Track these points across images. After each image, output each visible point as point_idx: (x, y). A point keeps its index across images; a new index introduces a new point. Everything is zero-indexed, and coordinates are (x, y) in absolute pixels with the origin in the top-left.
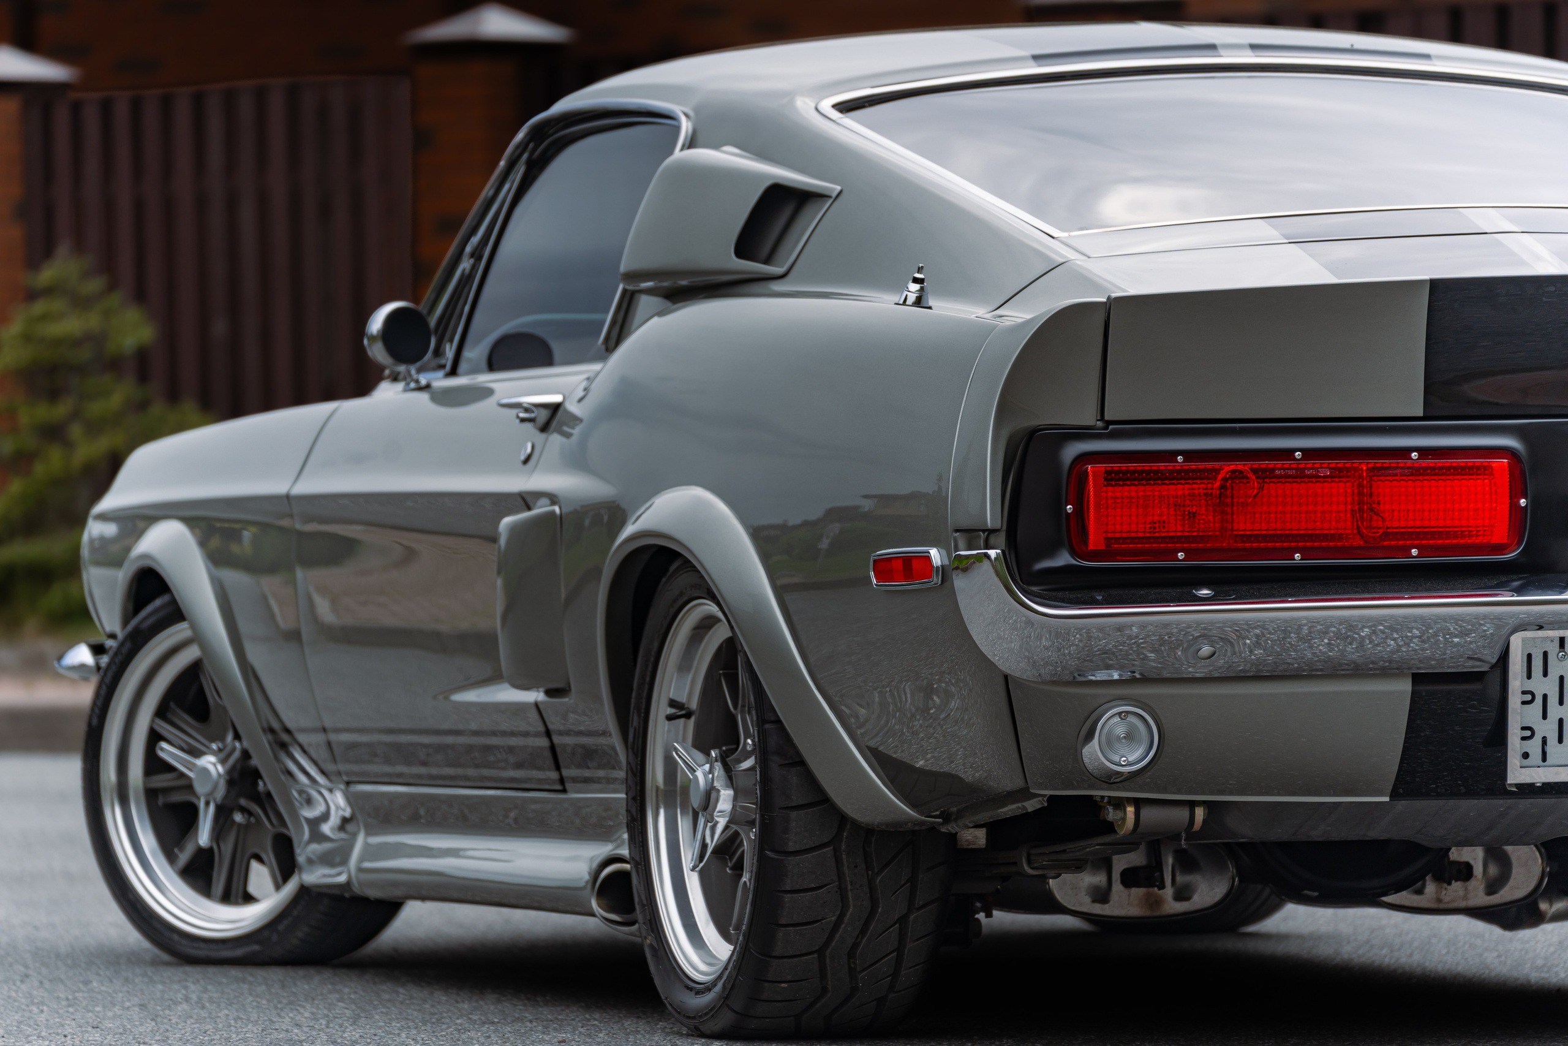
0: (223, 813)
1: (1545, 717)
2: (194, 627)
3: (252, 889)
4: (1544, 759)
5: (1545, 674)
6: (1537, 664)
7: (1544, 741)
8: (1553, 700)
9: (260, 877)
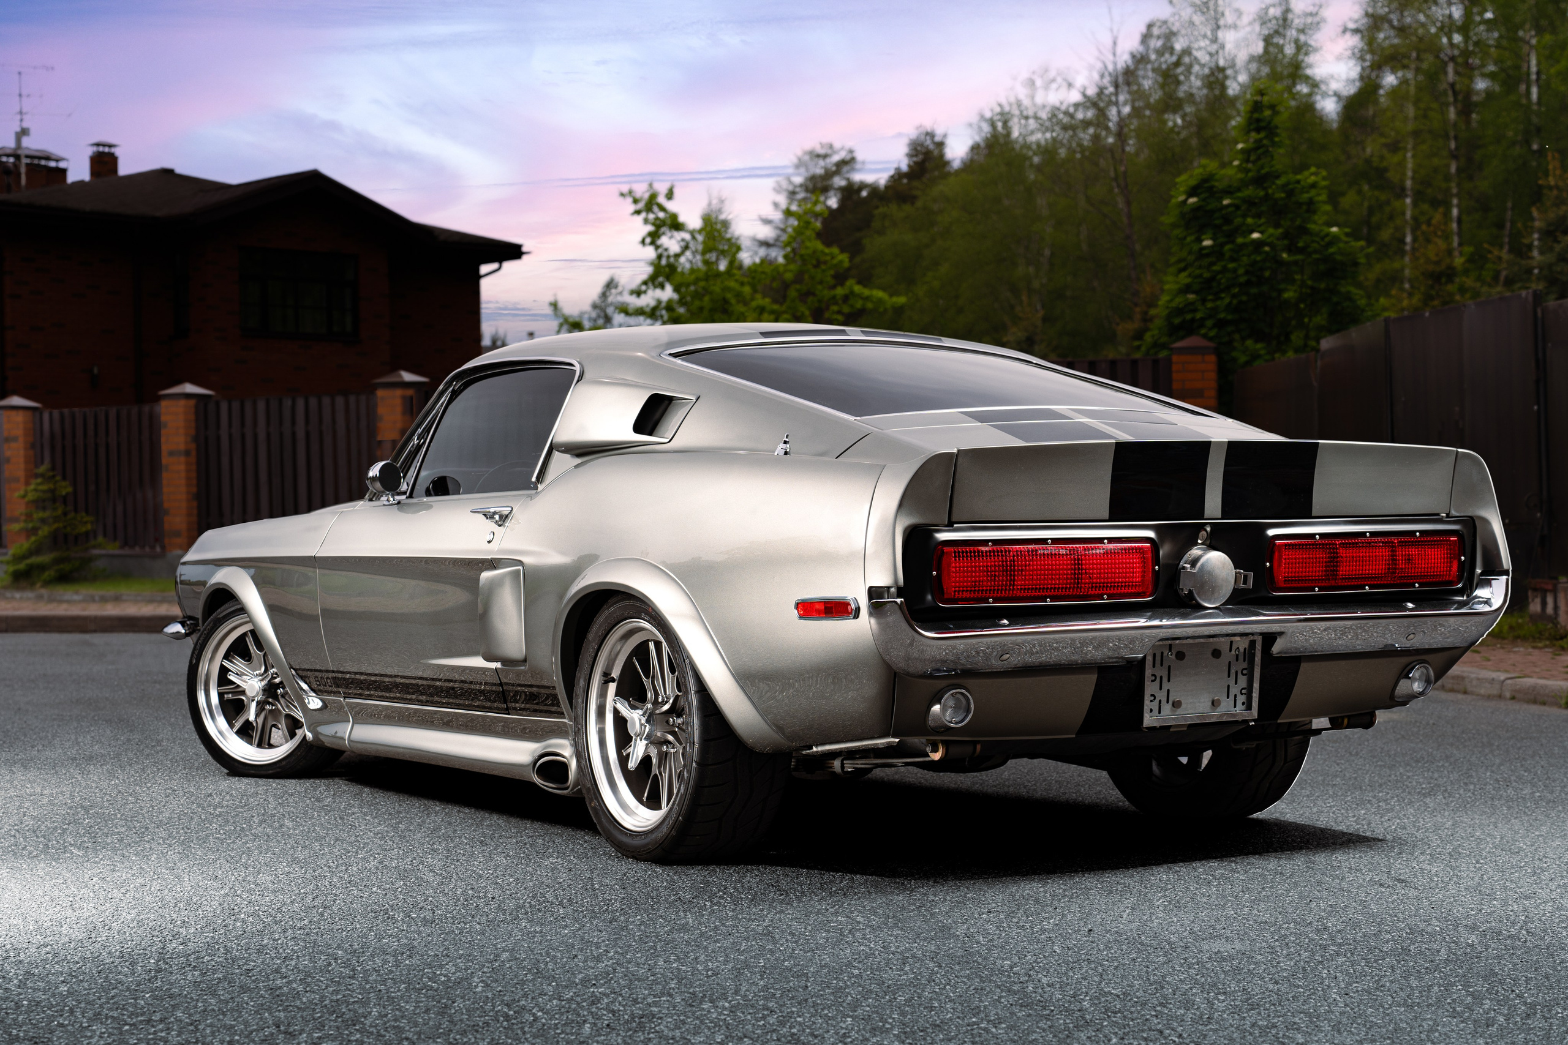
0: (261, 706)
1: (1161, 689)
2: (249, 616)
3: (272, 742)
4: (1160, 713)
5: (1162, 665)
6: (1158, 658)
7: (1160, 701)
8: (1165, 680)
9: (277, 735)
